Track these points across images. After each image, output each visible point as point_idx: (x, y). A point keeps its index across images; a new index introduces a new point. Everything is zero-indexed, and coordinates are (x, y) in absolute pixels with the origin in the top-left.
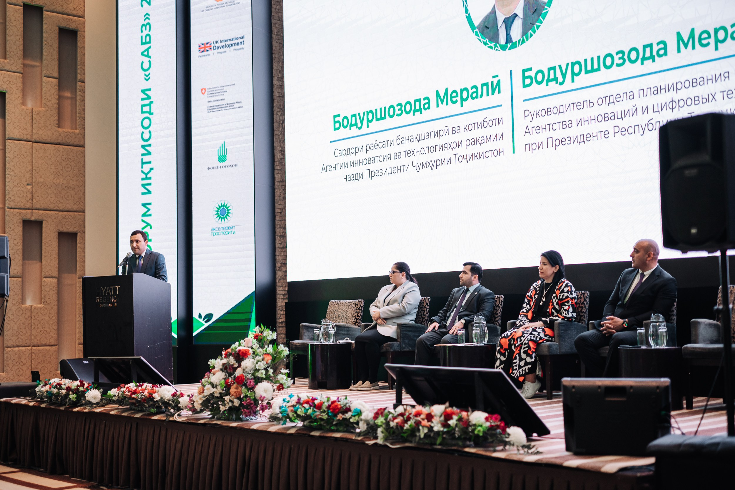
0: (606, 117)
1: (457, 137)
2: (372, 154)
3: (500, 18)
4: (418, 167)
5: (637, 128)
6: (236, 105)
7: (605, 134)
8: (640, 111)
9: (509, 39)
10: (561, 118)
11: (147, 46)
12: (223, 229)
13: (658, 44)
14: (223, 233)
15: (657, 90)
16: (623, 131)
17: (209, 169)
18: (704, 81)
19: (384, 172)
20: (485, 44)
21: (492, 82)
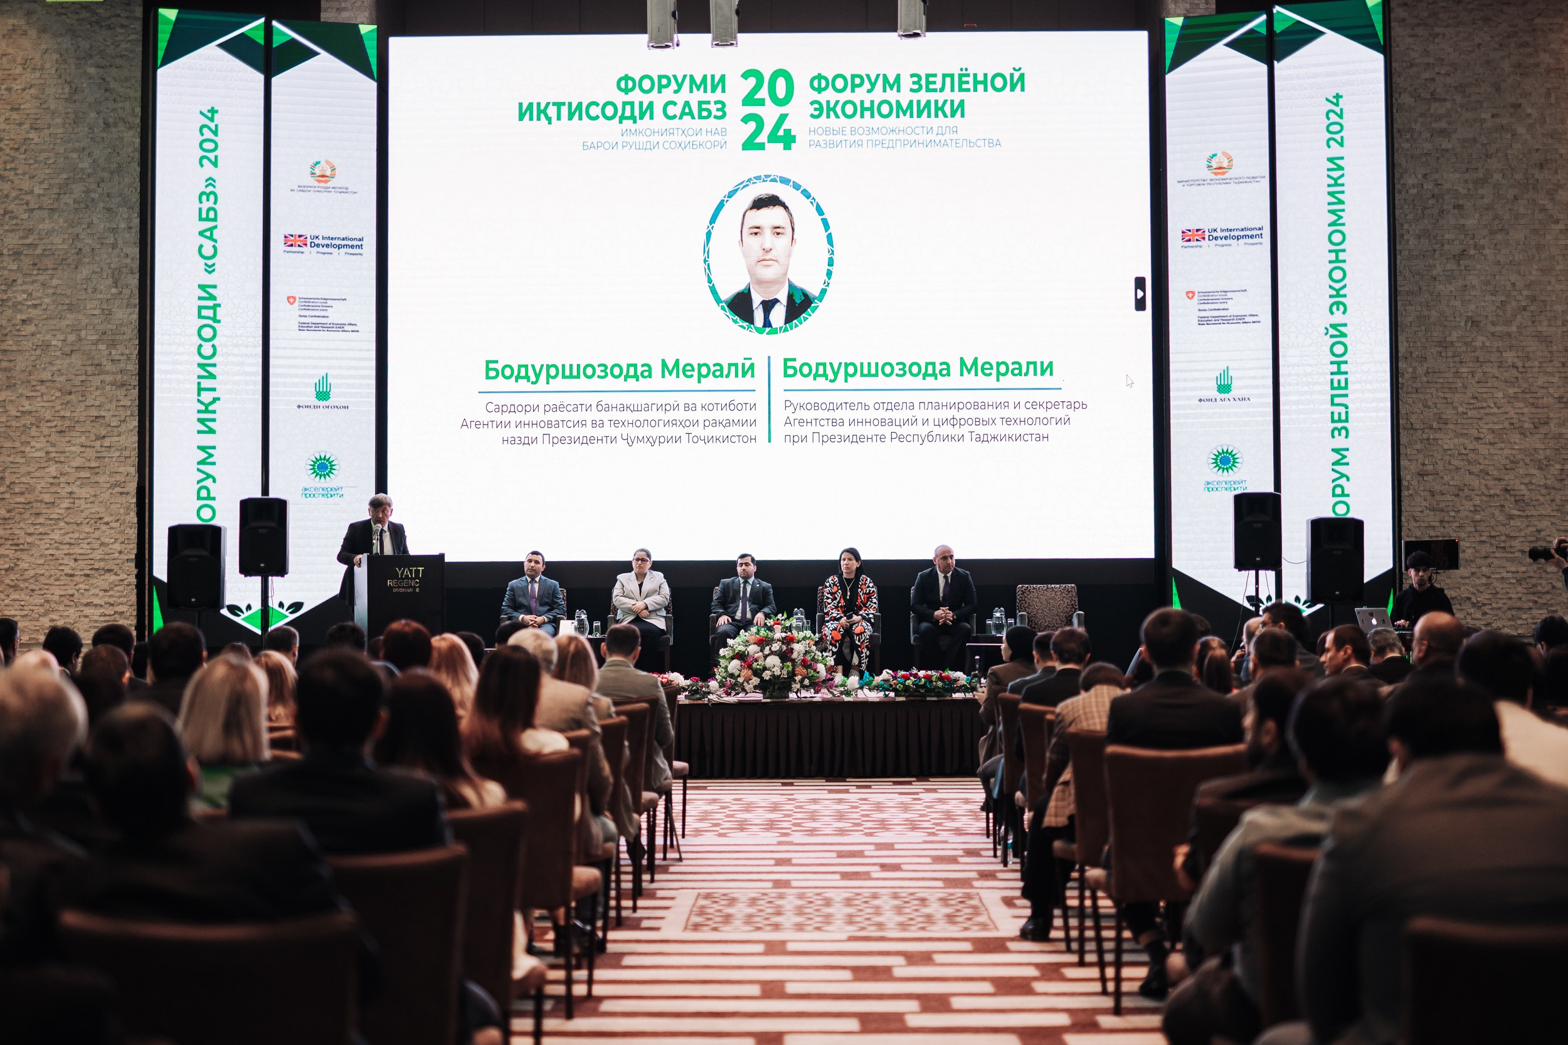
0: (883, 422)
1: (691, 415)
2: (553, 416)
3: (757, 299)
4: (630, 441)
5: (916, 437)
6: (347, 327)
7: (882, 438)
8: (920, 422)
9: (767, 323)
10: (831, 415)
11: (211, 224)
12: (323, 489)
13: (941, 364)
14: (323, 495)
15: (938, 406)
16: (900, 438)
17: (299, 407)
18: (985, 406)
19: (573, 441)
20: (735, 322)
21: (743, 365)
